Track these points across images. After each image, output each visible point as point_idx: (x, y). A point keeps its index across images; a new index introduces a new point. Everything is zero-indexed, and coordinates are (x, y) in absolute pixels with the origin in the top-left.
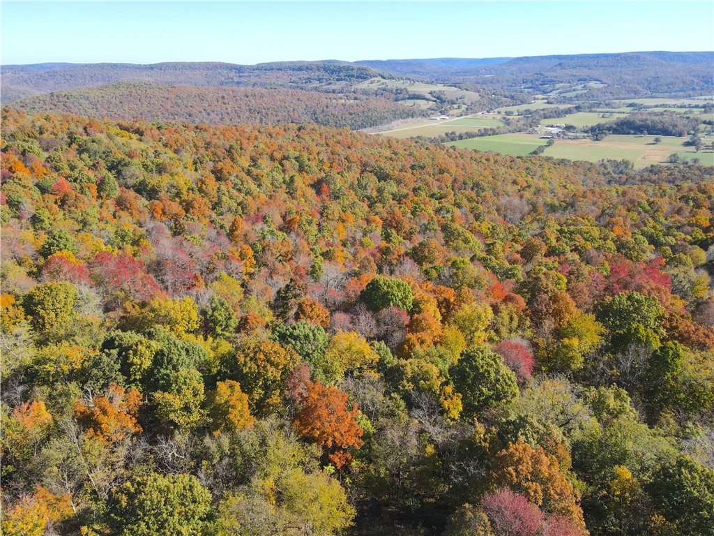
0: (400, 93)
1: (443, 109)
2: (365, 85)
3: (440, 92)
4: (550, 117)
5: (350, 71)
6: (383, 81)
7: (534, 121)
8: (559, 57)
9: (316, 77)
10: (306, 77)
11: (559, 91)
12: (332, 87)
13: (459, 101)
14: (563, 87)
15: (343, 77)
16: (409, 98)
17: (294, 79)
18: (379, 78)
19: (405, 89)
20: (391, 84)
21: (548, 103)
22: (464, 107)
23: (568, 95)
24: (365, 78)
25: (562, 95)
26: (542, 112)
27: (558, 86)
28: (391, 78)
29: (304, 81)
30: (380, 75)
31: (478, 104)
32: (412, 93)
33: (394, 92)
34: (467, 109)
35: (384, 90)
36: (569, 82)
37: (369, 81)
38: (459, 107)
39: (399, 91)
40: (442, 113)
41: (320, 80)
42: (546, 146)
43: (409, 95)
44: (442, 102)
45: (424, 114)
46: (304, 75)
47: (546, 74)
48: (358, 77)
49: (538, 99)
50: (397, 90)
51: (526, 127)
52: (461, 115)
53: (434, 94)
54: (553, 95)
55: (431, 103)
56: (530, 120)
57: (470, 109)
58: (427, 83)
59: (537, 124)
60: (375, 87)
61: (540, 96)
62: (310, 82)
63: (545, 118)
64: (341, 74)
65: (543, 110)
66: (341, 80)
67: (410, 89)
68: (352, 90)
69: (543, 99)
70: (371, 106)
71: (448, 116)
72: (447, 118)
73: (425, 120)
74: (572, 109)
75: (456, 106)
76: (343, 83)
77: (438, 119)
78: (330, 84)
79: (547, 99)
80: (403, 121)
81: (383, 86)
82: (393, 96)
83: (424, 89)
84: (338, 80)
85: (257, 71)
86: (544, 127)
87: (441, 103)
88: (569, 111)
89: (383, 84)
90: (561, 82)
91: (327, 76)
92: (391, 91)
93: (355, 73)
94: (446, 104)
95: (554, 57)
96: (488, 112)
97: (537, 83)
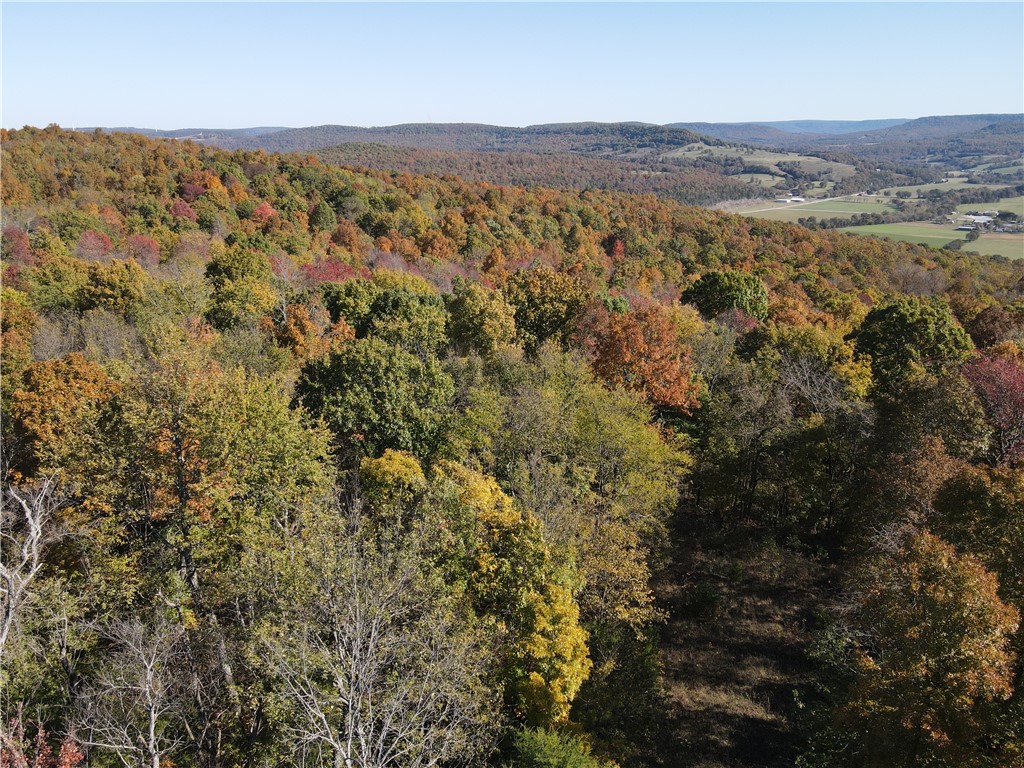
0: (732, 165)
1: (797, 188)
2: (679, 153)
3: (794, 163)
4: (972, 201)
5: (659, 135)
6: (707, 147)
7: (946, 205)
8: (989, 117)
9: (609, 143)
10: (593, 142)
11: (988, 165)
12: (632, 155)
13: (823, 176)
14: (996, 161)
15: (648, 143)
16: (744, 172)
17: (576, 144)
18: (701, 144)
19: (740, 159)
20: (718, 152)
21: (969, 182)
22: (830, 185)
23: (1004, 171)
24: (680, 144)
25: (993, 171)
26: (958, 194)
27: (986, 158)
28: (719, 143)
29: (591, 148)
30: (702, 139)
31: (852, 181)
32: (750, 164)
33: (723, 162)
34: (835, 188)
35: (708, 160)
36: (1006, 153)
37: (686, 148)
38: (822, 185)
39: (730, 162)
40: (796, 193)
41: (613, 146)
42: (965, 241)
43: (745, 168)
44: (796, 176)
45: (767, 194)
46: (592, 140)
47: (967, 141)
48: (669, 143)
49: (952, 176)
50: (726, 160)
51: (931, 215)
52: (825, 197)
53: (784, 167)
54: (977, 171)
55: (778, 179)
56: (938, 205)
57: (841, 188)
58: (774, 151)
59: (950, 210)
60: (693, 155)
61: (956, 173)
62: (599, 149)
63: (965, 201)
64: (645, 138)
65: (960, 191)
66: (645, 146)
67: (746, 159)
68: (660, 160)
69: (960, 176)
70: (687, 180)
71: (804, 197)
72: (803, 200)
73: (767, 202)
74: (1011, 191)
75: (817, 184)
76: (648, 150)
77: (788, 201)
78: (628, 151)
79: (967, 176)
80: (734, 202)
81: (707, 155)
82: (722, 170)
83: (769, 160)
84: (640, 146)
85: (527, 136)
86: (961, 215)
87: (795, 180)
88: (1005, 194)
89: (706, 152)
90: (993, 153)
91: (624, 141)
92: (718, 162)
93: (665, 136)
94: (801, 181)
95: (982, 117)
96: (869, 193)
97: (952, 153)
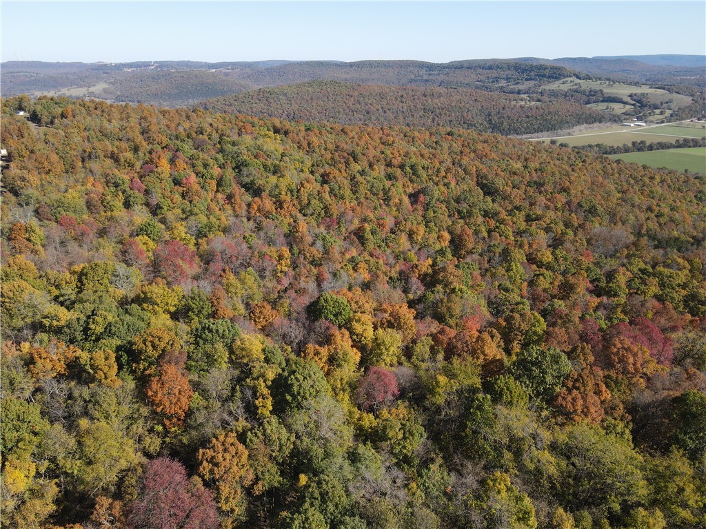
0: (594, 95)
1: (641, 114)
2: (555, 86)
3: (643, 94)
5: (543, 71)
6: (578, 81)
9: (505, 76)
10: (494, 76)
12: (520, 87)
13: (665, 105)
15: (533, 77)
16: (602, 101)
17: (482, 77)
18: (574, 78)
19: (601, 91)
20: (585, 85)
22: (668, 112)
24: (557, 78)
28: (588, 78)
29: (491, 81)
30: (574, 75)
31: (687, 110)
32: (608, 95)
33: (587, 93)
34: (671, 115)
35: (576, 91)
37: (561, 81)
38: (662, 113)
39: (593, 93)
40: (639, 119)
41: (508, 79)
43: (604, 98)
44: (643, 105)
45: (616, 119)
46: (494, 74)
48: (549, 77)
50: (591, 91)
52: (663, 122)
53: (635, 97)
55: (628, 107)
57: (677, 116)
58: (630, 84)
60: (565, 88)
62: (497, 81)
64: (532, 74)
66: (531, 79)
67: (605, 91)
68: (540, 91)
70: (552, 109)
71: (646, 122)
72: (644, 124)
73: (615, 126)
75: (658, 111)
76: (532, 82)
77: (632, 125)
78: (517, 83)
80: (588, 126)
81: (575, 87)
82: (585, 98)
83: (623, 91)
84: (527, 80)
85: (447, 70)
87: (642, 107)
89: (576, 84)
91: (516, 75)
92: (584, 93)
93: (547, 73)
94: (646, 109)
96: (699, 119)
